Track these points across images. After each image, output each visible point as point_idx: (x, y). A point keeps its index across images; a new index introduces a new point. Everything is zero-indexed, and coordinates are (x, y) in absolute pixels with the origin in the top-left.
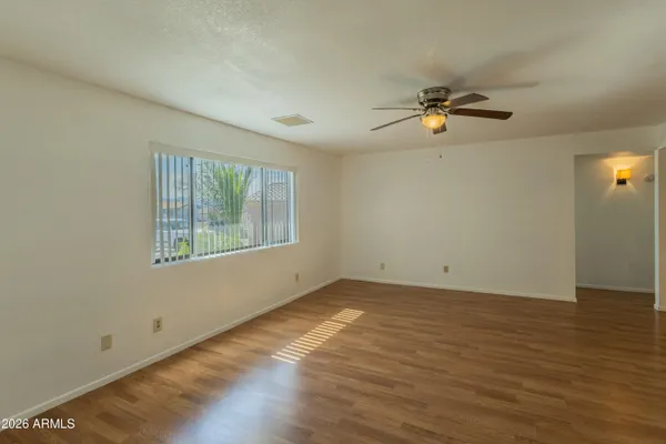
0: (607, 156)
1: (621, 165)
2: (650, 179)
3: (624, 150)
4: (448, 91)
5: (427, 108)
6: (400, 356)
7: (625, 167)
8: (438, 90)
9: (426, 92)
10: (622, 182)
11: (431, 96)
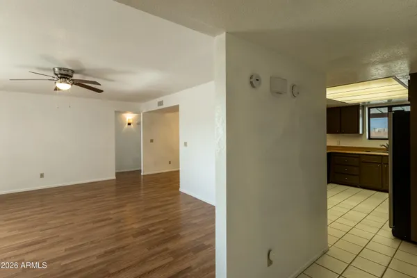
0: (125, 112)
1: (129, 117)
2: (139, 124)
3: (130, 111)
4: (73, 72)
5: (61, 78)
6: (39, 228)
7: (130, 118)
8: (68, 70)
9: (60, 69)
10: (129, 124)
11: (63, 72)
